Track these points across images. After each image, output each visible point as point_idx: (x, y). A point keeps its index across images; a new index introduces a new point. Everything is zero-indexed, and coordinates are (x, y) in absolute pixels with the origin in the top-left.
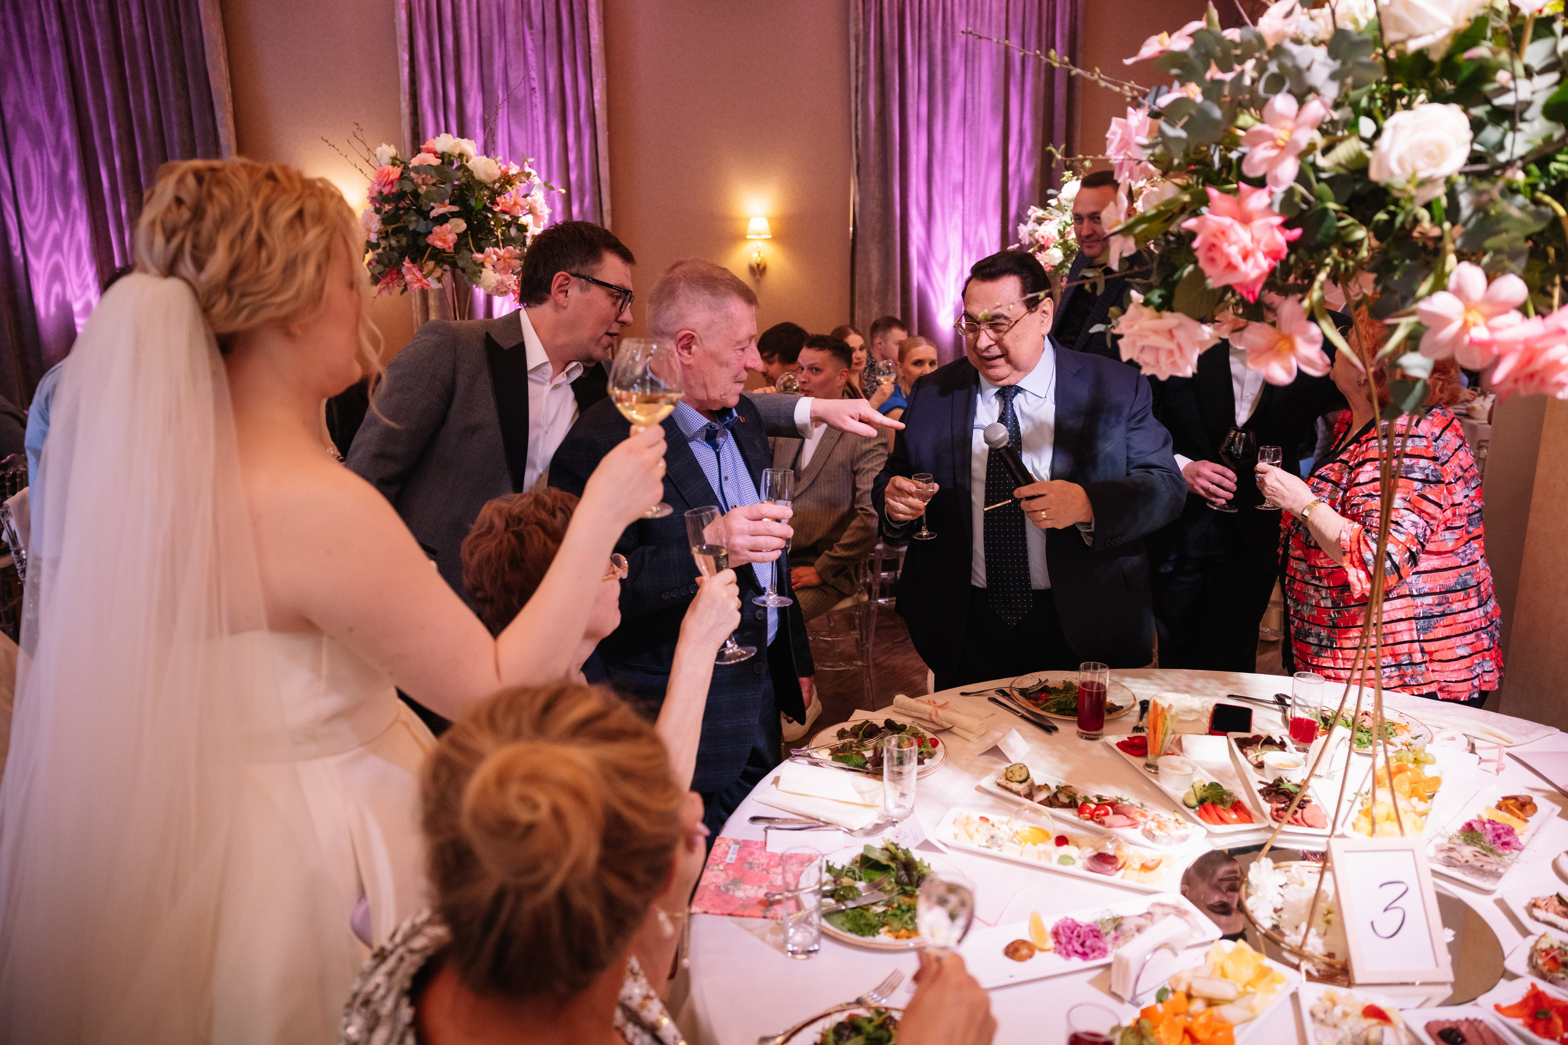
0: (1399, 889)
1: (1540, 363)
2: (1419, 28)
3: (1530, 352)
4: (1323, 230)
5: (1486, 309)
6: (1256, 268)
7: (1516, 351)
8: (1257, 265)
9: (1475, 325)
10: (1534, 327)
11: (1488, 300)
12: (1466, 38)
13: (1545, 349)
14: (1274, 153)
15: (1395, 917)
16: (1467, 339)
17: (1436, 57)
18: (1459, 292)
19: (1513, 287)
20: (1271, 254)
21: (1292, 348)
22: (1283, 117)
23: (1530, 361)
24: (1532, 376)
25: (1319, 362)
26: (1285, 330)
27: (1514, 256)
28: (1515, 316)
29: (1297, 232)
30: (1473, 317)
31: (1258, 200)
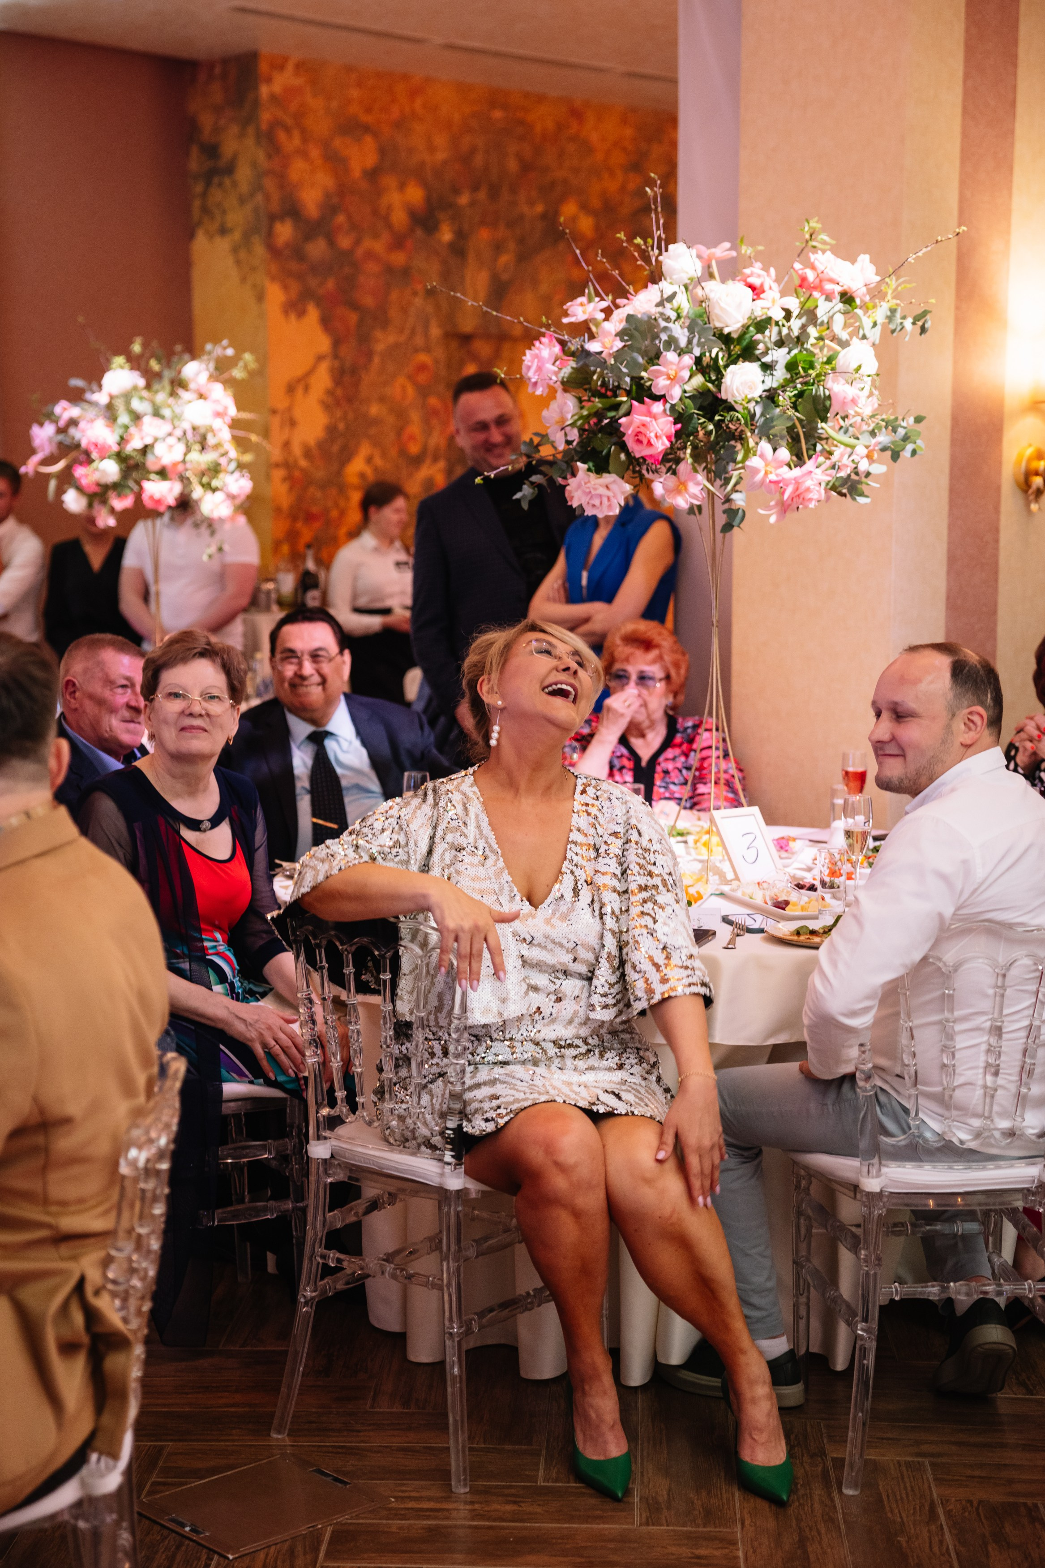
0: (752, 837)
1: (802, 488)
2: (729, 322)
3: (797, 482)
4: (692, 425)
5: (774, 464)
6: (661, 445)
7: (791, 483)
8: (663, 444)
9: (771, 473)
10: (797, 472)
11: (775, 460)
12: (746, 328)
13: (804, 482)
14: (668, 382)
15: (753, 852)
16: (768, 480)
17: (735, 336)
18: (762, 456)
19: (784, 453)
20: (669, 438)
21: (686, 489)
22: (672, 363)
23: (797, 489)
24: (799, 496)
25: (700, 496)
26: (683, 478)
27: (782, 438)
28: (786, 468)
29: (679, 426)
30: (769, 469)
31: (657, 407)
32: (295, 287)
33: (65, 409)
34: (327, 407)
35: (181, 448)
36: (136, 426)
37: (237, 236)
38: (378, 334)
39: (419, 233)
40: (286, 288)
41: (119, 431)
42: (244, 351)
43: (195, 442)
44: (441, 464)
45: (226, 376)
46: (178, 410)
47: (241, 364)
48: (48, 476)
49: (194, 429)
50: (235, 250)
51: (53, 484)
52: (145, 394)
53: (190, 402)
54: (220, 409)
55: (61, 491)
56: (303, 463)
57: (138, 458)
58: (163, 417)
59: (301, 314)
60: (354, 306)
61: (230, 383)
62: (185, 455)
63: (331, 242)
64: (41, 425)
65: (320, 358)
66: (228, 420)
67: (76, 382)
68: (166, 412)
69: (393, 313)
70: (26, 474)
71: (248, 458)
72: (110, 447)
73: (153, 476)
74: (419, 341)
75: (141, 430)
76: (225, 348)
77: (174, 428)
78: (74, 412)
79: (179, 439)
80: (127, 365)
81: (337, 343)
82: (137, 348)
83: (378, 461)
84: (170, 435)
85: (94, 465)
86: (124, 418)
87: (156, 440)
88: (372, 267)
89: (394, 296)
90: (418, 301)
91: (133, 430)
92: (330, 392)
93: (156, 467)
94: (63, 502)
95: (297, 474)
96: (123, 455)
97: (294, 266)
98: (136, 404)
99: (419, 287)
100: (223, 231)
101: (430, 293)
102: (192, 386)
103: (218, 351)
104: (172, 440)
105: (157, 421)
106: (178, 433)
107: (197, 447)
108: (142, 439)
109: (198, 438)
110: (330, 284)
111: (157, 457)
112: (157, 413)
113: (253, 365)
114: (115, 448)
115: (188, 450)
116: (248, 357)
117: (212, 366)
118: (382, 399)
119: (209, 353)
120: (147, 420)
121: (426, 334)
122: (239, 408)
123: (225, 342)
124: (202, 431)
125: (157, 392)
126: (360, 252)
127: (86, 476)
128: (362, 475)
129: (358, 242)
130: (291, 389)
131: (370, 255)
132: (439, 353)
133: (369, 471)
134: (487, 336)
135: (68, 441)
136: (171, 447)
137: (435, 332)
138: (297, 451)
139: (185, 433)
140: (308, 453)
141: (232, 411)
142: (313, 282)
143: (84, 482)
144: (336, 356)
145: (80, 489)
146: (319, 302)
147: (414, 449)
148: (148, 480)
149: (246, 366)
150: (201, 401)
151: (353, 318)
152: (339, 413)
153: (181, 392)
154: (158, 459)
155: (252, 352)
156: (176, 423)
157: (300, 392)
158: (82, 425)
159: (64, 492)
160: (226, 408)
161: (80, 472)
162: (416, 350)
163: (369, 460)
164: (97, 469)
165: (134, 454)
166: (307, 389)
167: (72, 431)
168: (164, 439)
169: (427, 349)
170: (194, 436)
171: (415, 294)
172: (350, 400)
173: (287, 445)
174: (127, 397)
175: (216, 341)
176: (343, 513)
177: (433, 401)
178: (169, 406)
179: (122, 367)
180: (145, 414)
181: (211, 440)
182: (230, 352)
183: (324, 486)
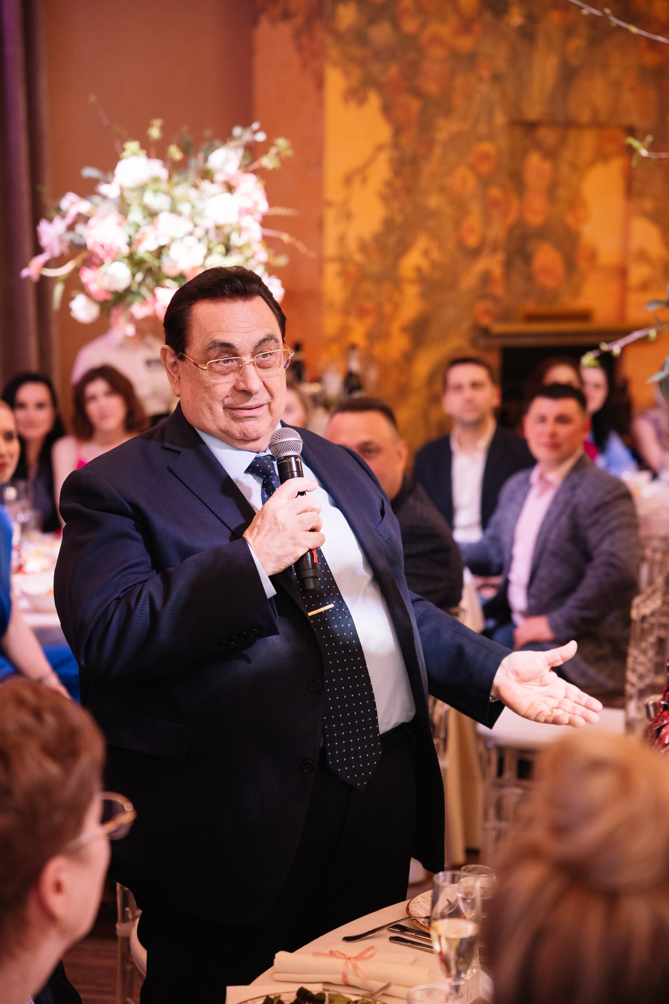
32: (357, 73)
33: (73, 203)
34: (385, 199)
35: (202, 249)
36: (152, 223)
37: (299, 20)
38: (441, 122)
39: (488, 16)
40: (347, 74)
41: (131, 231)
42: (278, 136)
43: (219, 243)
44: (500, 257)
45: (255, 165)
46: (199, 205)
47: (273, 151)
48: (54, 280)
49: (218, 228)
50: (297, 35)
51: (58, 290)
52: (164, 186)
53: (214, 195)
54: (248, 204)
55: (67, 298)
56: (358, 257)
57: (152, 262)
58: (180, 214)
59: (362, 101)
60: (417, 93)
61: (260, 173)
62: (205, 257)
63: (396, 26)
64: (50, 220)
65: (380, 148)
66: (259, 217)
67: (89, 172)
68: (185, 208)
69: (458, 100)
70: (28, 278)
71: (282, 261)
72: (119, 249)
73: (169, 283)
74: (483, 129)
75: (155, 228)
76: (255, 132)
77: (196, 226)
78: (84, 206)
79: (200, 240)
80: (143, 153)
81: (398, 132)
82: (155, 132)
83: (436, 254)
84: (191, 234)
85: (103, 269)
86: (136, 215)
87: (173, 240)
88: (437, 52)
89: (459, 82)
90: (484, 88)
91: (147, 229)
92: (389, 184)
93: (173, 272)
94: (69, 310)
95: (352, 269)
96: (137, 257)
97: (356, 51)
98: (150, 199)
99: (485, 73)
100: (286, 16)
101: (496, 78)
102: (219, 177)
103: (247, 136)
104: (192, 241)
105: (173, 218)
106: (199, 232)
107: (221, 249)
108: (157, 239)
109: (222, 239)
110: (393, 70)
111: (173, 261)
112: (174, 210)
113: (289, 153)
114: (125, 250)
115: (210, 251)
116: (282, 142)
117: (240, 152)
118: (442, 190)
119: (240, 138)
120: (164, 218)
121: (490, 123)
122: (271, 202)
123: (256, 126)
124: (227, 230)
125: (178, 184)
126: (425, 37)
127: (95, 280)
128: (418, 270)
129: (424, 25)
130: (348, 180)
131: (436, 40)
132: (503, 142)
133: (425, 264)
134: (553, 123)
135: (77, 241)
136: (189, 248)
137: (500, 119)
138: (352, 244)
139: (207, 232)
140: (363, 247)
141: (264, 207)
142: (375, 68)
143: (93, 288)
144: (396, 144)
145: (89, 295)
146: (380, 88)
147: (472, 241)
148: (163, 287)
149: (278, 154)
150: (228, 195)
151: (415, 105)
152: (396, 205)
153: (206, 185)
154: (175, 263)
155: (286, 137)
156: (197, 220)
157: (357, 184)
158: (92, 222)
159: (72, 299)
160: (256, 204)
161: (87, 276)
162: (480, 139)
163: (426, 253)
164: (106, 274)
165: (147, 257)
166: (365, 180)
167: (80, 228)
168: (182, 239)
169: (491, 138)
170: (217, 235)
171: (481, 79)
172: (409, 190)
173: (342, 239)
174: (142, 189)
175: (246, 124)
176: (397, 307)
177: (495, 192)
178: (188, 200)
179: (134, 154)
180: (162, 211)
181: (235, 240)
182: (261, 137)
183: (378, 280)
